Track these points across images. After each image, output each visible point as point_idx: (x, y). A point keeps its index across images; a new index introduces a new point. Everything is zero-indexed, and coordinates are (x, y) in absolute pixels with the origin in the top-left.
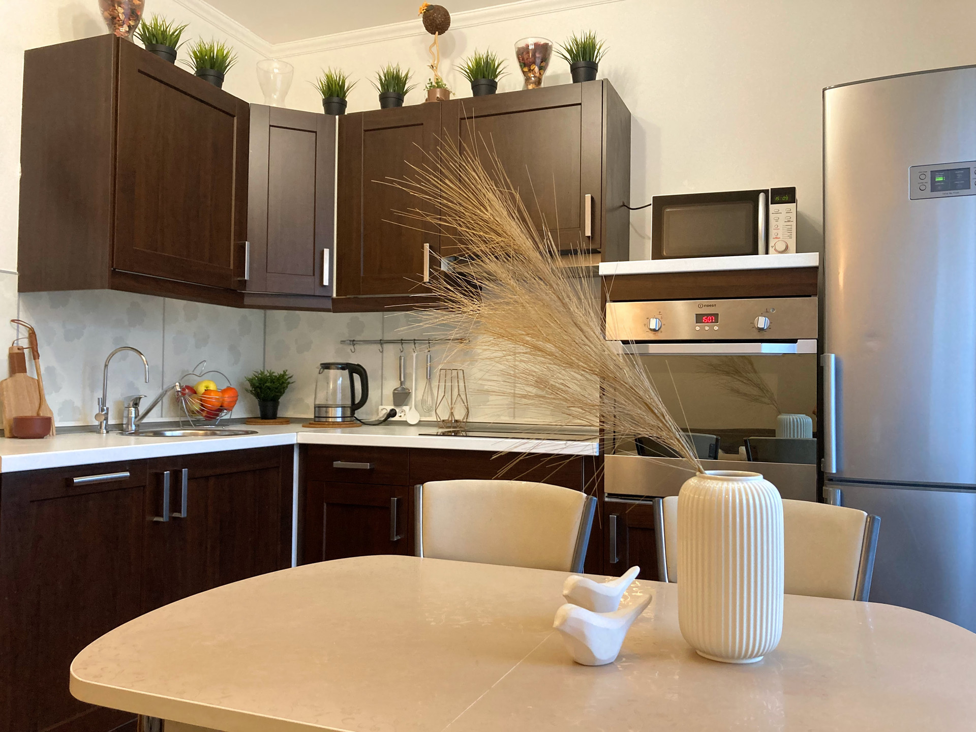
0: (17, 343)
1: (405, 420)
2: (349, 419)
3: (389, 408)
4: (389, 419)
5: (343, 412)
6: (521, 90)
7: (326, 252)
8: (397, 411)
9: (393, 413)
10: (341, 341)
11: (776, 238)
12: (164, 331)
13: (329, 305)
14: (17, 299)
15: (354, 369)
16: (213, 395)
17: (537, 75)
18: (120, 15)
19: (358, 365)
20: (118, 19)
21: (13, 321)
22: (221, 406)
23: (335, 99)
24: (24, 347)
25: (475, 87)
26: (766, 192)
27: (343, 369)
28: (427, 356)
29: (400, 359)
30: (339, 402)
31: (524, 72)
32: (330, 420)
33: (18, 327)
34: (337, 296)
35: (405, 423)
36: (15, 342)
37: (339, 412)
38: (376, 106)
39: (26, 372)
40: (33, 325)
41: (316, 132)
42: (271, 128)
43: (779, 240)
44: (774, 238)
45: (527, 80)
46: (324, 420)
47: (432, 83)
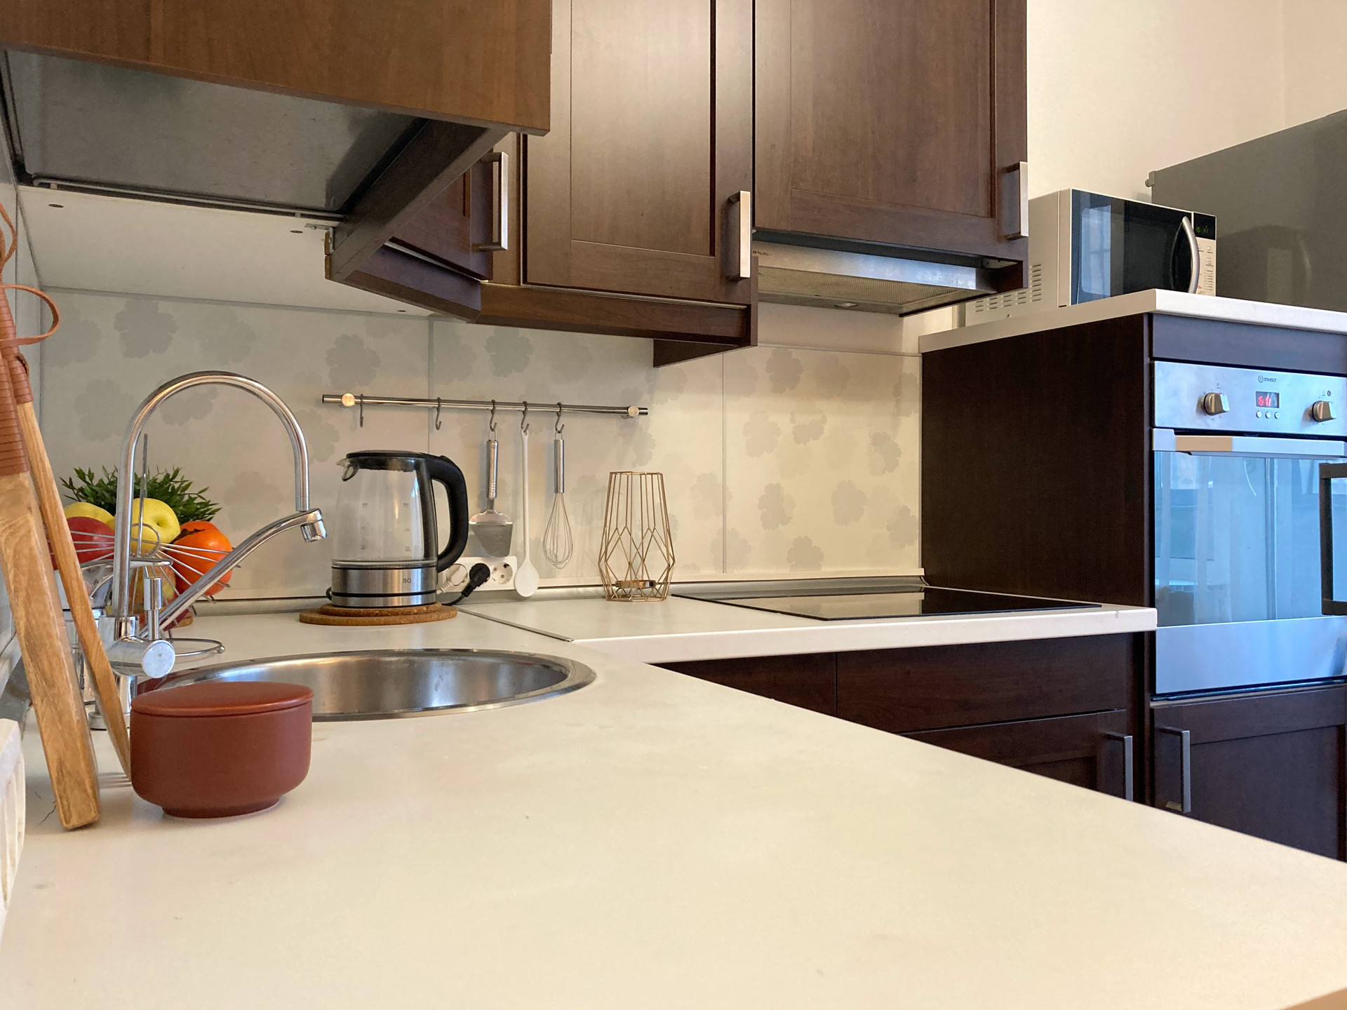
3: (469, 562)
4: (474, 590)
8: (491, 569)
9: (481, 575)
13: (477, 301)
15: (439, 471)
19: (442, 458)
26: (1189, 216)
27: (406, 467)
28: (556, 442)
29: (490, 448)
35: (509, 596)
43: (1201, 290)
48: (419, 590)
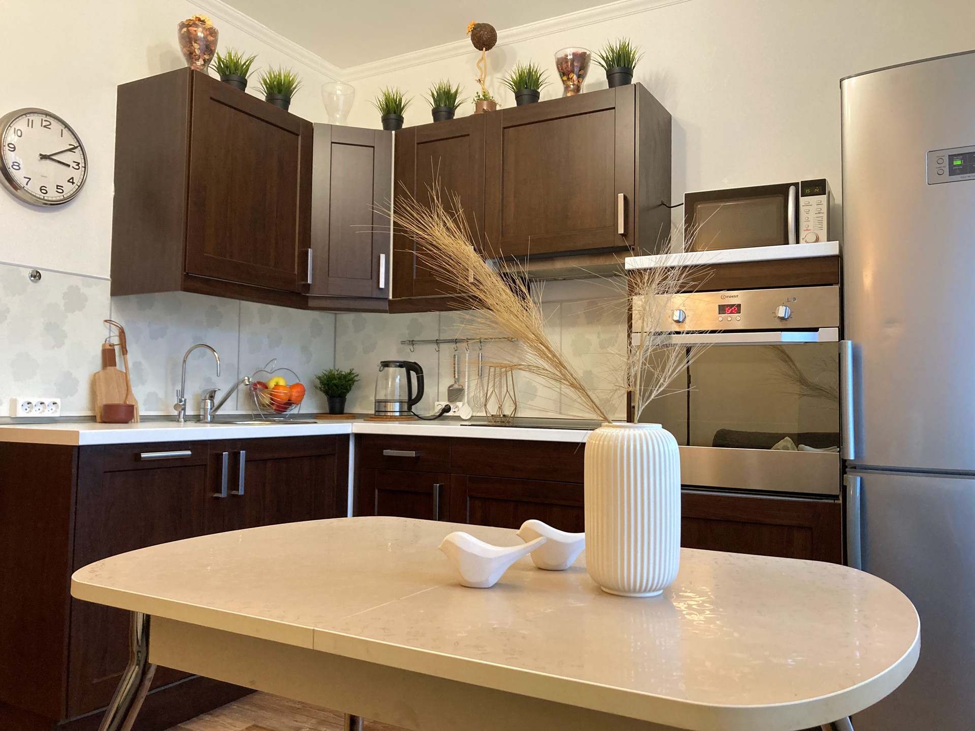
0: (109, 341)
1: (458, 415)
2: (406, 414)
3: (444, 403)
4: (444, 415)
5: (401, 407)
6: (561, 97)
7: (383, 257)
8: (452, 406)
9: (447, 409)
10: (402, 342)
11: (807, 230)
12: (239, 331)
13: (386, 306)
14: (109, 302)
15: (411, 367)
16: (281, 390)
17: (576, 83)
18: (196, 50)
19: (415, 363)
20: (194, 54)
21: (106, 321)
22: (289, 400)
23: (393, 116)
24: (115, 344)
25: (518, 97)
26: (796, 185)
27: (401, 366)
28: (479, 354)
29: (455, 358)
30: (397, 397)
31: (563, 81)
32: (389, 414)
33: (110, 326)
34: (393, 297)
35: (458, 418)
36: (108, 339)
37: (397, 407)
38: (430, 120)
39: (116, 366)
40: (123, 324)
41: (373, 147)
42: (333, 144)
43: (809, 231)
44: (804, 230)
45: (567, 88)
46: (383, 414)
47: (479, 96)
48: (398, 410)
